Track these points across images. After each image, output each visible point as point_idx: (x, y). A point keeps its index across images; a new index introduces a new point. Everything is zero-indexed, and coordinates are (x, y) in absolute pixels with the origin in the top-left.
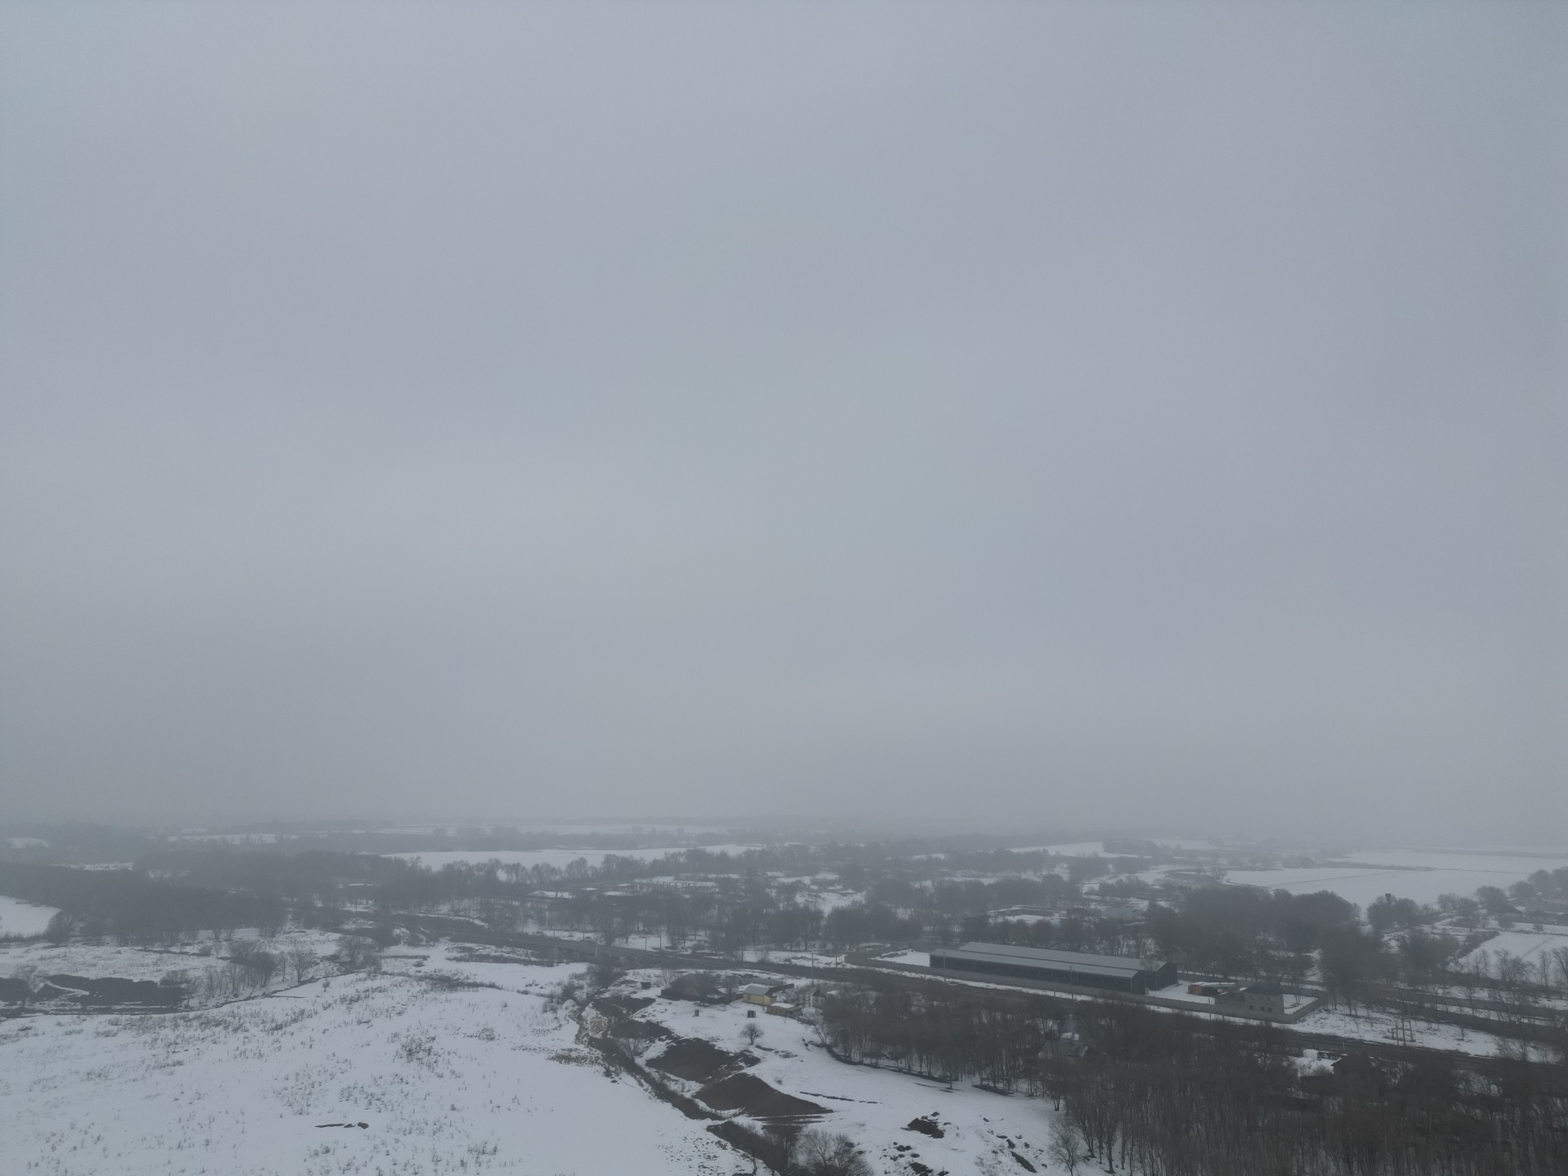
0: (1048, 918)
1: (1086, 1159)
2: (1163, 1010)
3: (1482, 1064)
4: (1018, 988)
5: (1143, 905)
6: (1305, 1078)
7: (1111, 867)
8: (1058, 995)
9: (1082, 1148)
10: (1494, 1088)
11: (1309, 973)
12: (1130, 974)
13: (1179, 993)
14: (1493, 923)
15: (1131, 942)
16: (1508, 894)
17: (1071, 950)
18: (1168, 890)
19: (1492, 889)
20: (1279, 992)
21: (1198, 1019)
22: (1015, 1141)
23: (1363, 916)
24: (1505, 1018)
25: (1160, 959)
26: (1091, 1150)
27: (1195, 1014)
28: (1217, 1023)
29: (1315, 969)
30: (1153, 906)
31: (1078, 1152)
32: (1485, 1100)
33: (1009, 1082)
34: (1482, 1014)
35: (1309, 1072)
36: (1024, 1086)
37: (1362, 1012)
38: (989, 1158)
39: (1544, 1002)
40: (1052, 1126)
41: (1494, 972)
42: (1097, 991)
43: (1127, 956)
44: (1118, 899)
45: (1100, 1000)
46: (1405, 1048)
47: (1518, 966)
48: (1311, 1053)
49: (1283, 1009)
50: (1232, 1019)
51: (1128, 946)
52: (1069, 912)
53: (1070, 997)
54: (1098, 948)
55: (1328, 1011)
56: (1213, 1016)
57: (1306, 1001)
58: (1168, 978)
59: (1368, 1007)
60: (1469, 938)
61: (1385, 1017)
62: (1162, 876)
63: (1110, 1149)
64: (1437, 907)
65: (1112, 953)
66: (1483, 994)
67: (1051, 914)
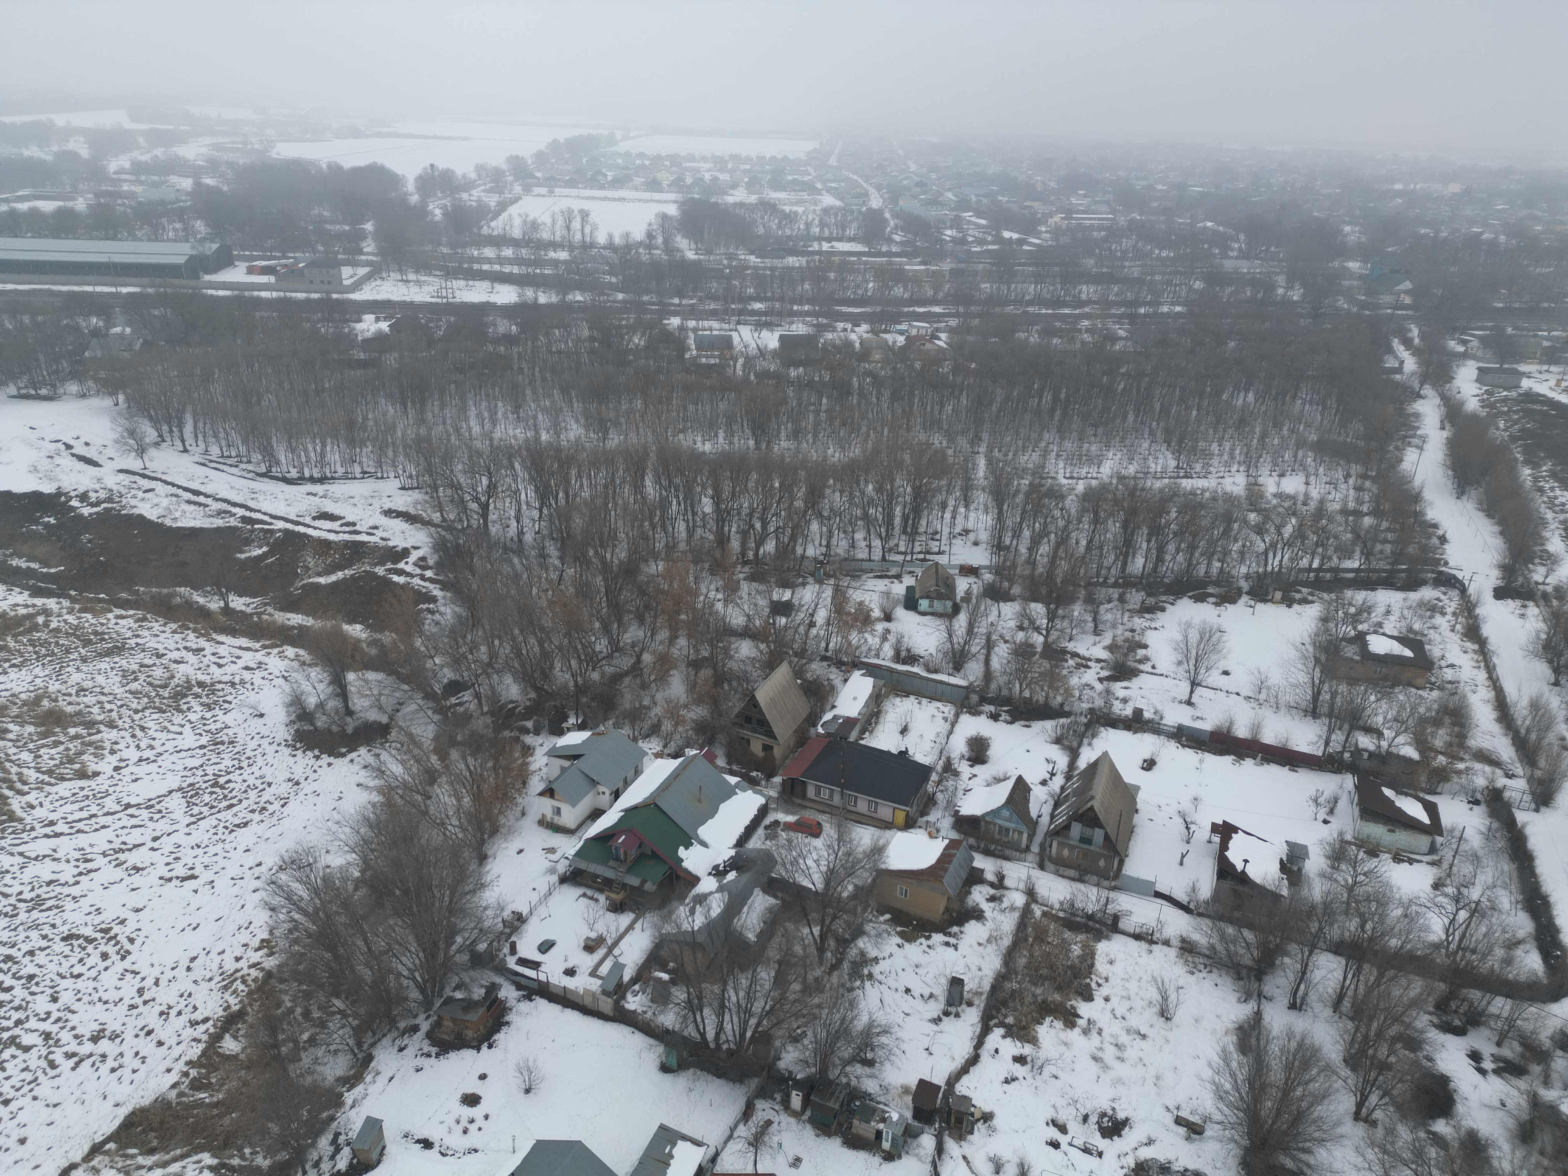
0: (70, 204)
1: (157, 445)
2: (221, 293)
3: (507, 311)
4: (46, 287)
5: (187, 184)
6: (365, 341)
7: (141, 140)
8: (99, 289)
9: (151, 434)
10: (514, 328)
11: (364, 244)
12: (181, 260)
13: (237, 274)
14: (518, 189)
15: (178, 226)
16: (529, 161)
17: (107, 239)
18: (213, 166)
19: (517, 157)
20: (338, 264)
21: (259, 299)
22: (71, 442)
23: (411, 186)
24: (524, 270)
25: (212, 242)
26: (161, 436)
27: (256, 293)
28: (279, 300)
29: (369, 240)
30: (198, 184)
31: (147, 440)
32: (509, 339)
33: (54, 386)
34: (507, 269)
35: (368, 335)
36: (73, 387)
37: (412, 277)
38: (45, 465)
39: (552, 255)
40: (114, 420)
41: (517, 233)
42: (145, 281)
43: (175, 241)
44: (156, 178)
45: (150, 290)
46: (448, 304)
47: (535, 226)
48: (369, 318)
49: (341, 280)
50: (294, 295)
51: (175, 230)
52: (97, 195)
53: (113, 290)
54: (139, 234)
55: (382, 279)
56: (275, 294)
57: (362, 271)
58: (224, 260)
59: (417, 272)
60: (499, 203)
61: (431, 279)
62: (204, 150)
63: (181, 431)
64: (473, 176)
65: (155, 237)
66: (508, 252)
67: (73, 199)
